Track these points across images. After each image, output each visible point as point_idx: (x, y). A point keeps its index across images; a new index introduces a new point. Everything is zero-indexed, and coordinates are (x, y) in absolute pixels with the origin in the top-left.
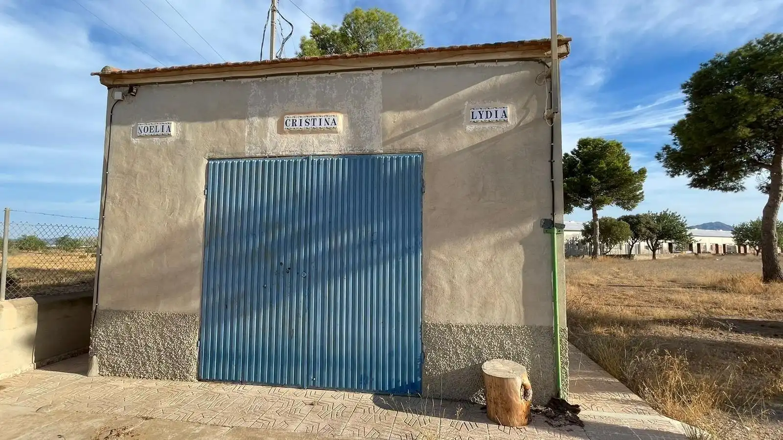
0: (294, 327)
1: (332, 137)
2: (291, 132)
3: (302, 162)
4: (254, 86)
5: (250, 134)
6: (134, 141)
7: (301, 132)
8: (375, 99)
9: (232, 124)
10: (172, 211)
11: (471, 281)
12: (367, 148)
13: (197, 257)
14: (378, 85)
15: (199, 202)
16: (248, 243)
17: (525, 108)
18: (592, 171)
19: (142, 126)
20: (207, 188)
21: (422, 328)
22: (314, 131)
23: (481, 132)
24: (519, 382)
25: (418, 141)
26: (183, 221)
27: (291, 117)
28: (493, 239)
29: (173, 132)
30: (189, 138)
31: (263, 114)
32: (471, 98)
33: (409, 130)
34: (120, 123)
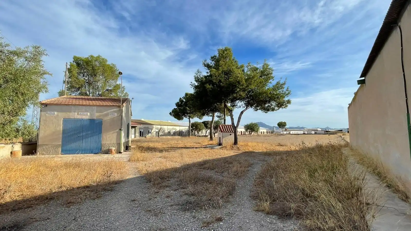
0: (80, 145)
1: (87, 116)
2: (80, 115)
3: (82, 120)
4: (73, 107)
5: (72, 115)
6: (47, 115)
7: (81, 115)
8: (95, 111)
9: (68, 113)
10: (55, 127)
11: (109, 137)
12: (93, 118)
13: (61, 136)
14: (96, 109)
15: (61, 126)
16: (72, 132)
17: (118, 114)
18: (187, 106)
19: (49, 112)
20: (63, 123)
21: (101, 144)
22: (84, 115)
23: (111, 117)
24: (113, 149)
25: (101, 117)
26: (58, 129)
27: (80, 113)
28: (112, 132)
29: (56, 114)
30: (59, 115)
31: (75, 112)
32: (111, 112)
33: (100, 116)
34: (43, 112)
